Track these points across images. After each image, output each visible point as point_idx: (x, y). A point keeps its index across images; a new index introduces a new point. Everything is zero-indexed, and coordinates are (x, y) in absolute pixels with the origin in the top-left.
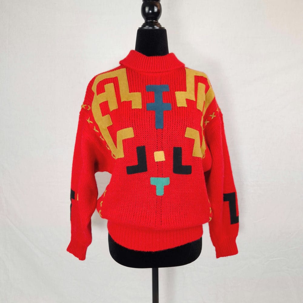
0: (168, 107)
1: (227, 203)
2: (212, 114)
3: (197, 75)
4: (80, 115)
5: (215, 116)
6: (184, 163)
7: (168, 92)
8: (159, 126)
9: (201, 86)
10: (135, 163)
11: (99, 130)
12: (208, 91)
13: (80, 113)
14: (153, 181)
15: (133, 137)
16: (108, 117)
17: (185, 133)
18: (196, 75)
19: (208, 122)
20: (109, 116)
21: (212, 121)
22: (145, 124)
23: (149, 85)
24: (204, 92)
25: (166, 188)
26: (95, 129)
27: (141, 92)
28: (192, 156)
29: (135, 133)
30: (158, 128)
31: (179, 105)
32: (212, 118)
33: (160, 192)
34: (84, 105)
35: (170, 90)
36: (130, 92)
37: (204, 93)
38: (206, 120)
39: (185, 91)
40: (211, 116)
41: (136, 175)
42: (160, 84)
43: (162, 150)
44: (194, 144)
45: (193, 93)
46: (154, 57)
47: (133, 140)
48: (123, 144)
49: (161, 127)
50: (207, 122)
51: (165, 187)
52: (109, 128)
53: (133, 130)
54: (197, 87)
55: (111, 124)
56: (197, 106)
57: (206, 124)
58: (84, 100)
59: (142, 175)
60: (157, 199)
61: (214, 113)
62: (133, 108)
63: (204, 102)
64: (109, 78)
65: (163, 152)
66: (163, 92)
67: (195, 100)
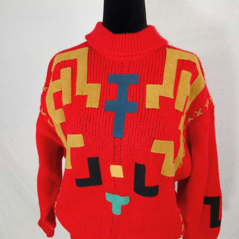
0: (133, 107)
1: (208, 207)
2: (198, 111)
3: (182, 59)
4: (41, 98)
5: (202, 114)
6: (148, 184)
7: (137, 85)
8: (118, 134)
9: (186, 75)
10: (86, 175)
11: (52, 124)
12: (196, 80)
13: (41, 96)
14: (109, 197)
15: (82, 146)
16: (61, 111)
17: (151, 147)
18: (180, 59)
19: (192, 119)
20: (63, 110)
21: (197, 120)
22: (99, 130)
23: (113, 74)
24: (189, 83)
25: (124, 208)
26: (49, 122)
27: (101, 84)
28: (160, 174)
29: (85, 141)
30: (115, 137)
31: (148, 105)
32: (198, 115)
33: (117, 211)
34: (45, 87)
35: (140, 83)
36: (87, 83)
37: (188, 85)
38: (190, 116)
39: (160, 85)
40: (196, 112)
41: (88, 188)
42: (127, 72)
43: (121, 165)
44: (164, 160)
45: (172, 86)
46: (122, 34)
47: (83, 150)
48: (71, 153)
49: (121, 136)
50: (190, 119)
51: (122, 206)
52: (62, 124)
53: (83, 137)
54: (180, 76)
55: (65, 121)
56: (175, 106)
57: (189, 121)
58: (45, 81)
59: (96, 188)
60: (113, 217)
61: (200, 110)
62: (87, 106)
63: (188, 97)
64: (67, 59)
65: (122, 167)
66: (130, 85)
67: (172, 97)
